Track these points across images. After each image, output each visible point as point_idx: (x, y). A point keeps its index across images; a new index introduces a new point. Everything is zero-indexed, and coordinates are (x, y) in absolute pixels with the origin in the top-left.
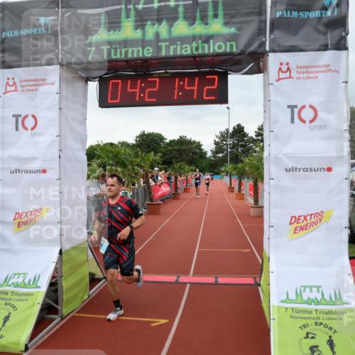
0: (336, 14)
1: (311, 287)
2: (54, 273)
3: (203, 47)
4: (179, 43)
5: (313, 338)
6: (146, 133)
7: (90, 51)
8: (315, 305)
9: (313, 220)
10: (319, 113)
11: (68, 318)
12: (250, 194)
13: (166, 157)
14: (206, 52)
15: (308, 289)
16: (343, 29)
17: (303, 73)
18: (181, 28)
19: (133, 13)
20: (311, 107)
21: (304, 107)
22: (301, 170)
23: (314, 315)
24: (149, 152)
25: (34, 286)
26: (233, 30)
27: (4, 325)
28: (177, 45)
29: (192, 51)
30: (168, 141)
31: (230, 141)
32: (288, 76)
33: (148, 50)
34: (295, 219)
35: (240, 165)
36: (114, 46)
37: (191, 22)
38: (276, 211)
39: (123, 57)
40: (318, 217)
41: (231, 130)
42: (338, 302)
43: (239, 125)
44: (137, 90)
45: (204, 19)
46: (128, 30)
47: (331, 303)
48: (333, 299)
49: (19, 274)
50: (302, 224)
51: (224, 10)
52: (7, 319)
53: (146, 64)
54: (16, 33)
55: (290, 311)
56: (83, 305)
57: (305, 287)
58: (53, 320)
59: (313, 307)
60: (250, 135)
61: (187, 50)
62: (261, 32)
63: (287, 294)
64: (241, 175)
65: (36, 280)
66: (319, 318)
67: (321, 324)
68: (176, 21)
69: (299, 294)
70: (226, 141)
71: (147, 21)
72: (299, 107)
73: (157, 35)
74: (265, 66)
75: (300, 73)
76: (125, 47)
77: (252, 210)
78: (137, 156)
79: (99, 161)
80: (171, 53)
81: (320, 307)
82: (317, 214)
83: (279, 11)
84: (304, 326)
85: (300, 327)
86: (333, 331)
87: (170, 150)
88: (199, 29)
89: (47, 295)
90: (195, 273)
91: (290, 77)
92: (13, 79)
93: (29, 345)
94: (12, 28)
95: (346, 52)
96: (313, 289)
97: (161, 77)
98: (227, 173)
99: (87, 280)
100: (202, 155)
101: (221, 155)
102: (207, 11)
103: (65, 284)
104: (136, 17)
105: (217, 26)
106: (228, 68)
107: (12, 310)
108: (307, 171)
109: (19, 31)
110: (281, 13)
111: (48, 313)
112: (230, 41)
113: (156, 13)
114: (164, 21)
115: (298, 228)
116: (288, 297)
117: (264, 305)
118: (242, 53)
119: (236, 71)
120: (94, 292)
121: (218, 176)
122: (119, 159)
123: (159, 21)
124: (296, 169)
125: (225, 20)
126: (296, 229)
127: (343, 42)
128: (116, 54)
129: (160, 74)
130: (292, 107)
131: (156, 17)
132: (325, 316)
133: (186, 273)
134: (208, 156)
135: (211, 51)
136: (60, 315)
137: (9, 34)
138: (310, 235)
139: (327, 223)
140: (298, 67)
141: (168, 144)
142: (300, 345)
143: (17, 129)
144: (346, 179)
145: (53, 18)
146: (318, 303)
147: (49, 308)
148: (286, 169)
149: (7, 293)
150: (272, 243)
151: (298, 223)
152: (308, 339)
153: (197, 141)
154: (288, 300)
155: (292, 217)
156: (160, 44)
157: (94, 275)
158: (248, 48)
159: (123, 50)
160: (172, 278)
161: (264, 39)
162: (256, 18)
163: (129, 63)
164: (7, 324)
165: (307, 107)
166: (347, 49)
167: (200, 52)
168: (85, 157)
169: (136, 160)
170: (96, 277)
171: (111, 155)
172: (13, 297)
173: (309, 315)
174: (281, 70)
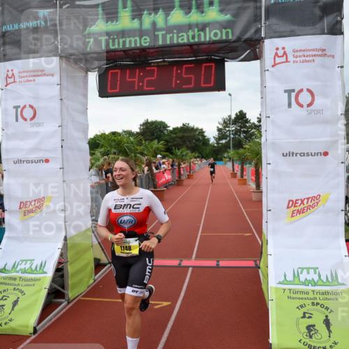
1: (308, 269)
2: (59, 259)
3: (199, 35)
4: (175, 31)
5: (310, 317)
6: (149, 121)
7: (89, 42)
8: (312, 286)
9: (309, 203)
10: (316, 98)
11: (75, 301)
12: (252, 179)
13: (170, 144)
14: (203, 39)
15: (305, 271)
16: (338, 13)
17: (300, 56)
18: (177, 17)
19: (130, 3)
20: (309, 91)
21: (301, 91)
22: (298, 155)
23: (311, 295)
24: (152, 140)
25: (41, 271)
26: (228, 17)
27: (13, 309)
28: (173, 33)
29: (188, 40)
30: (171, 129)
31: (233, 128)
32: (285, 60)
33: (145, 39)
34: (292, 203)
35: (241, 151)
36: (112, 37)
37: (187, 10)
38: (275, 193)
39: (121, 47)
40: (314, 201)
41: (233, 116)
42: (335, 283)
43: (241, 112)
44: (136, 80)
45: (200, 8)
47: (328, 283)
48: (330, 279)
49: (26, 261)
50: (299, 207)
52: (15, 303)
53: (143, 53)
54: (16, 27)
55: (287, 292)
56: (88, 289)
57: (303, 269)
58: (60, 304)
59: (310, 288)
60: (252, 121)
61: (184, 39)
62: (257, 18)
63: (285, 276)
64: (243, 161)
65: (42, 265)
66: (315, 298)
67: (318, 304)
68: (172, 10)
69: (296, 275)
70: (229, 127)
71: (144, 10)
72: (296, 91)
73: (154, 24)
74: (261, 52)
75: (297, 57)
76: (124, 37)
77: (253, 195)
78: (140, 143)
79: (102, 150)
80: (168, 42)
81: (317, 288)
82: (313, 198)
84: (302, 306)
85: (298, 308)
86: (329, 311)
87: (173, 138)
88: (195, 17)
89: (54, 280)
90: (198, 257)
91: (287, 61)
92: (12, 70)
93: (37, 328)
94: (12, 22)
95: (341, 36)
96: (310, 270)
97: (158, 66)
98: (230, 159)
99: (92, 265)
100: (205, 141)
101: (224, 141)
103: (70, 269)
104: (132, 7)
105: (213, 14)
106: (226, 55)
107: (20, 295)
108: (304, 155)
109: (19, 24)
111: (55, 298)
112: (226, 28)
113: (152, 3)
114: (161, 11)
115: (296, 212)
116: (285, 278)
117: (264, 287)
118: (238, 40)
119: (233, 58)
120: (100, 276)
121: (221, 162)
122: (121, 147)
123: (156, 10)
124: (293, 153)
125: (221, 8)
126: (293, 213)
127: (338, 26)
128: (114, 45)
130: (289, 92)
131: (152, 6)
132: (321, 297)
133: (189, 257)
134: (211, 142)
135: (208, 39)
136: (66, 299)
137: (9, 28)
138: (307, 217)
139: (324, 206)
140: (294, 51)
141: (171, 132)
142: (297, 324)
143: (17, 120)
144: (342, 163)
145: (51, 10)
146: (315, 284)
147: (56, 293)
148: (283, 154)
149: (15, 279)
150: (270, 226)
151: (295, 207)
152: (305, 319)
153: (200, 128)
154: (285, 282)
155: (289, 201)
156: (156, 33)
157: (99, 260)
158: (244, 35)
159: (121, 41)
160: (175, 262)
161: (259, 26)
162: (252, 4)
163: (127, 53)
164: (16, 308)
165: (305, 90)
166: (342, 33)
167: (196, 40)
169: (138, 148)
170: (101, 262)
171: (113, 143)
172: (21, 282)
173: (306, 296)
174: (276, 54)
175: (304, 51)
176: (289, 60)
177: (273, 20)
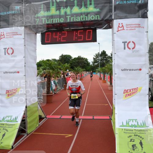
0: (143, 2)
1: (133, 120)
2: (23, 116)
3: (85, 18)
5: (133, 141)
6: (64, 55)
9: (133, 91)
10: (136, 45)
12: (108, 81)
13: (73, 65)
14: (87, 20)
15: (131, 121)
16: (146, 9)
17: (129, 27)
18: (76, 10)
19: (55, 4)
20: (133, 42)
21: (130, 42)
22: (128, 70)
23: (134, 132)
24: (65, 63)
25: (15, 121)
26: (98, 10)
27: (3, 138)
28: (74, 17)
29: (81, 20)
31: (100, 58)
32: (123, 29)
33: (62, 19)
34: (126, 91)
35: (104, 68)
36: (47, 18)
37: (80, 7)
38: (118, 87)
39: (51, 22)
40: (135, 90)
41: (100, 53)
42: (144, 126)
43: (104, 51)
44: (58, 37)
45: (86, 6)
46: (53, 11)
48: (142, 125)
49: (9, 116)
50: (129, 93)
51: (94, 2)
52: (4, 135)
53: (61, 25)
54: (5, 13)
55: (124, 130)
56: (36, 129)
57: (130, 120)
58: (24, 135)
59: (134, 128)
60: (108, 55)
61: (79, 19)
62: (110, 11)
63: (123, 123)
64: (105, 73)
66: (136, 133)
67: (137, 135)
69: (127, 123)
70: (98, 58)
71: (61, 7)
72: (128, 42)
73: (66, 13)
74: (112, 25)
76: (52, 18)
77: (109, 87)
78: (59, 65)
79: (43, 67)
80: (72, 21)
81: (137, 128)
82: (135, 89)
83: (118, 1)
84: (130, 136)
85: (128, 137)
86: (142, 138)
87: (74, 62)
88: (83, 10)
89: (21, 125)
90: (84, 115)
92: (3, 32)
93: (13, 146)
94: (3, 11)
95: (147, 19)
96: (134, 120)
97: (68, 31)
98: (99, 71)
99: (38, 118)
100: (88, 64)
101: (96, 64)
102: (87, 2)
103: (28, 120)
104: (56, 5)
105: (91, 9)
106: (97, 27)
107: (6, 132)
108: (131, 70)
110: (118, 2)
111: (22, 133)
112: (97, 15)
113: (65, 4)
114: (68, 7)
116: (123, 124)
117: (113, 128)
118: (102, 20)
119: (100, 28)
120: (41, 123)
121: (95, 73)
122: (51, 66)
123: (66, 7)
124: (126, 69)
125: (95, 6)
126: (126, 95)
127: (146, 14)
128: (48, 22)
129: (67, 29)
130: (124, 43)
131: (65, 5)
132: (138, 132)
133: (81, 115)
134: (90, 64)
135: (89, 20)
136: (26, 133)
137: (2, 14)
138: (132, 98)
140: (127, 25)
141: (73, 59)
142: (128, 144)
143: (5, 54)
144: (147, 73)
146: (136, 127)
147: (22, 131)
148: (122, 70)
149: (4, 125)
150: (116, 101)
151: (127, 93)
153: (86, 58)
154: (123, 126)
155: (125, 90)
156: (67, 17)
157: (41, 116)
158: (105, 18)
159: (51, 20)
161: (112, 14)
162: (108, 5)
163: (53, 25)
164: (4, 137)
165: (131, 42)
166: (147, 17)
167: (84, 20)
168: (36, 66)
169: (59, 67)
170: (42, 117)
171: (48, 65)
172: (6, 126)
173: (132, 132)
174: (119, 26)
175: (131, 25)
176: (124, 29)
177: (117, 12)
